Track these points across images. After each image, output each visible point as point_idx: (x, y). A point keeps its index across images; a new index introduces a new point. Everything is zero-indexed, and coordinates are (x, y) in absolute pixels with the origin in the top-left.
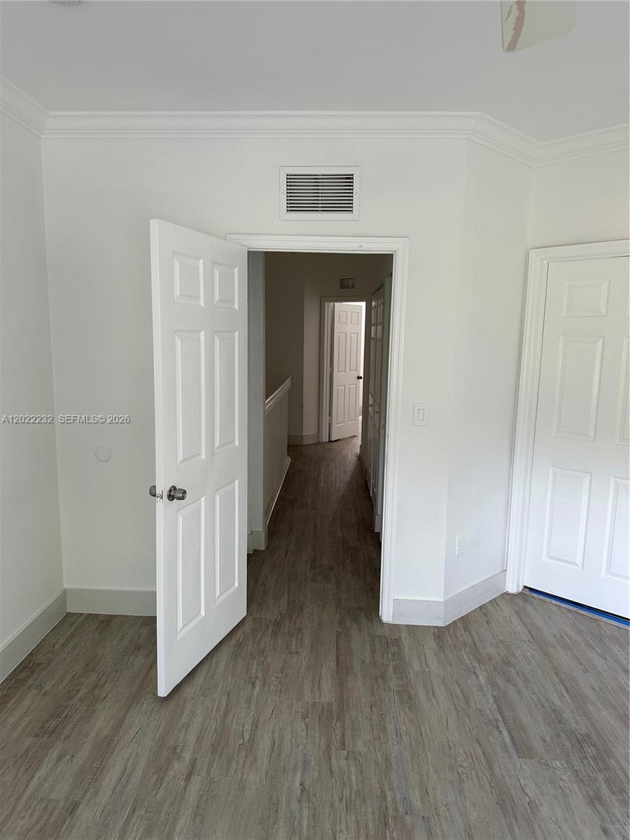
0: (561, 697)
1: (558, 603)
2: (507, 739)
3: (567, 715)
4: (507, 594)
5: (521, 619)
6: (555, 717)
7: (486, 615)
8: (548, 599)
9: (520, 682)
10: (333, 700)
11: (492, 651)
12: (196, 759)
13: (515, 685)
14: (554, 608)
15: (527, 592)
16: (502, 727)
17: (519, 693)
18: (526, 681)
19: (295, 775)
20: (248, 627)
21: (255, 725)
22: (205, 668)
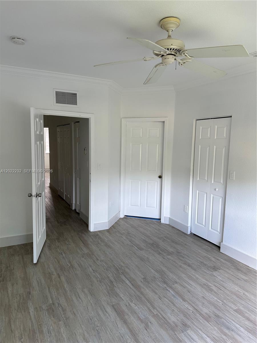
0: (144, 237)
1: (135, 218)
2: (136, 248)
3: (147, 240)
4: (121, 218)
5: (127, 223)
6: (145, 241)
7: (118, 224)
8: (132, 218)
9: (133, 236)
10: (88, 252)
11: (123, 231)
12: (58, 274)
13: (133, 237)
14: (134, 219)
15: (126, 217)
16: (134, 246)
17: (135, 239)
18: (135, 236)
19: (89, 269)
20: (48, 241)
21: (70, 262)
22: (42, 254)
